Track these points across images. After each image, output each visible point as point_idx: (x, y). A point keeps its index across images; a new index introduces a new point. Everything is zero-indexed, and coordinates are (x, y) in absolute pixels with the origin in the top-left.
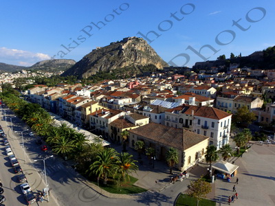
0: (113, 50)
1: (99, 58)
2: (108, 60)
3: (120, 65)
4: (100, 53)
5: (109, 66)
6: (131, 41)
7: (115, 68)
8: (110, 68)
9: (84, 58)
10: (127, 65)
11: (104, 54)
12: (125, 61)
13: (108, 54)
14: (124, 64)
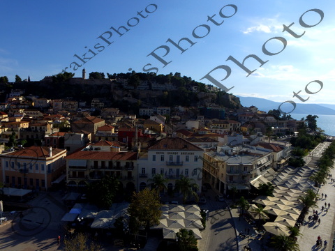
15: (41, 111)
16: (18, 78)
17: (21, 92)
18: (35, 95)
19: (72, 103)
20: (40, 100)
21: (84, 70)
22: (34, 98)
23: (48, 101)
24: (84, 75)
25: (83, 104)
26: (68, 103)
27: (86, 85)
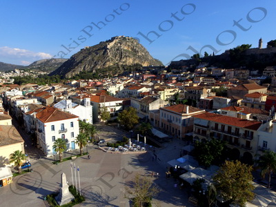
0: (99, 50)
1: (85, 57)
2: (93, 60)
3: (104, 65)
4: (87, 52)
5: (93, 66)
6: (117, 40)
7: (99, 68)
8: (94, 67)
9: (71, 58)
10: (111, 64)
11: (90, 54)
12: (109, 61)
13: (94, 54)
14: (108, 63)
15: (215, 79)
16: (206, 54)
17: (206, 65)
18: (215, 66)
19: (243, 72)
20: (217, 70)
21: (260, 40)
22: (213, 68)
23: (222, 71)
24: (260, 45)
25: (255, 72)
26: (239, 72)
27: (262, 54)
